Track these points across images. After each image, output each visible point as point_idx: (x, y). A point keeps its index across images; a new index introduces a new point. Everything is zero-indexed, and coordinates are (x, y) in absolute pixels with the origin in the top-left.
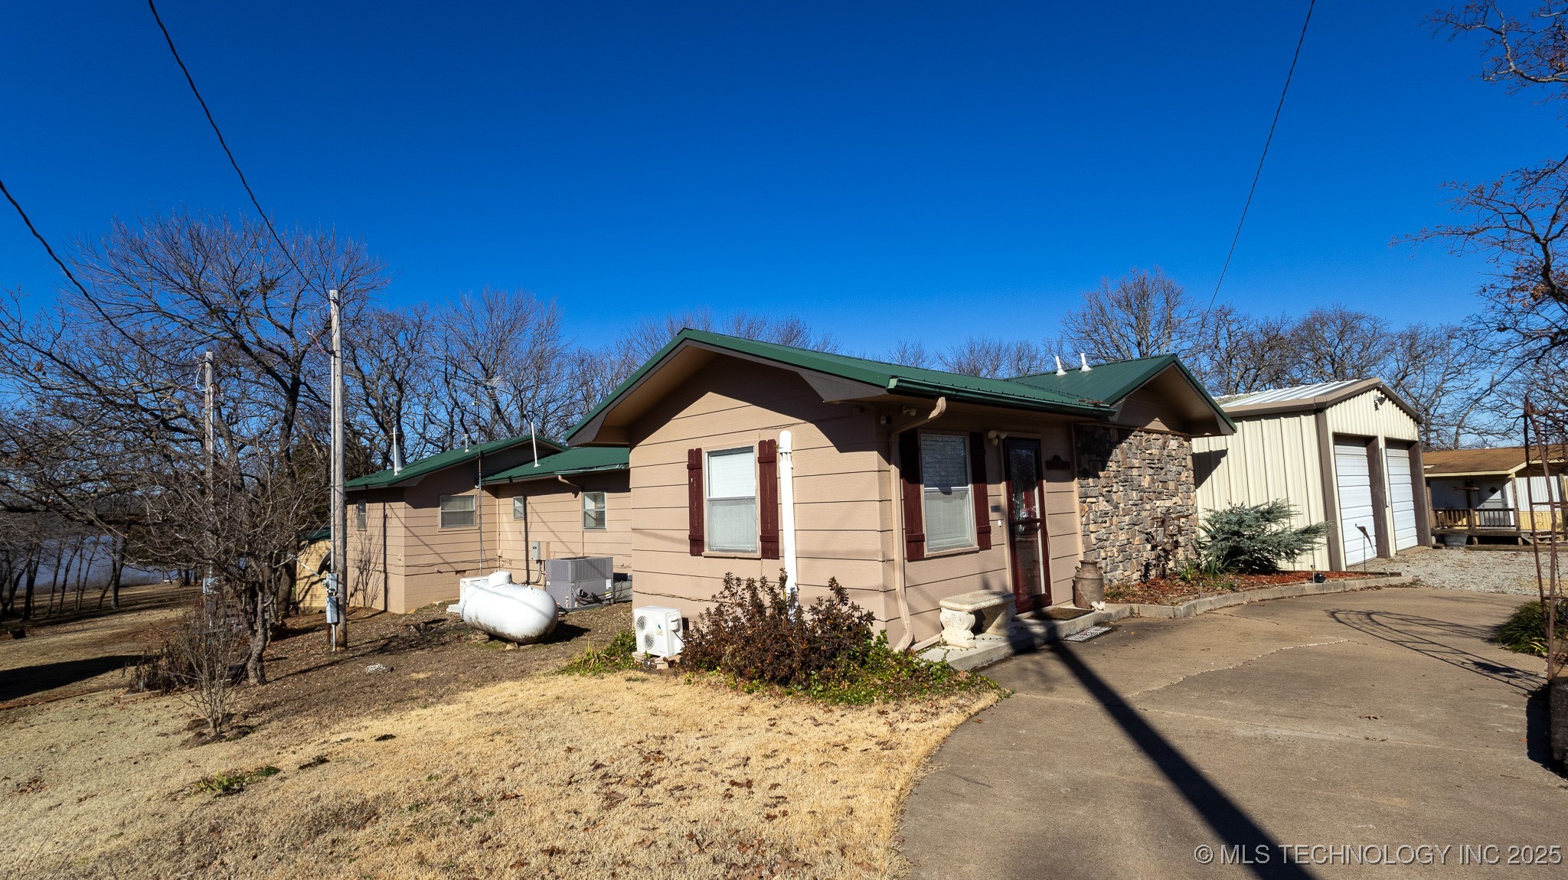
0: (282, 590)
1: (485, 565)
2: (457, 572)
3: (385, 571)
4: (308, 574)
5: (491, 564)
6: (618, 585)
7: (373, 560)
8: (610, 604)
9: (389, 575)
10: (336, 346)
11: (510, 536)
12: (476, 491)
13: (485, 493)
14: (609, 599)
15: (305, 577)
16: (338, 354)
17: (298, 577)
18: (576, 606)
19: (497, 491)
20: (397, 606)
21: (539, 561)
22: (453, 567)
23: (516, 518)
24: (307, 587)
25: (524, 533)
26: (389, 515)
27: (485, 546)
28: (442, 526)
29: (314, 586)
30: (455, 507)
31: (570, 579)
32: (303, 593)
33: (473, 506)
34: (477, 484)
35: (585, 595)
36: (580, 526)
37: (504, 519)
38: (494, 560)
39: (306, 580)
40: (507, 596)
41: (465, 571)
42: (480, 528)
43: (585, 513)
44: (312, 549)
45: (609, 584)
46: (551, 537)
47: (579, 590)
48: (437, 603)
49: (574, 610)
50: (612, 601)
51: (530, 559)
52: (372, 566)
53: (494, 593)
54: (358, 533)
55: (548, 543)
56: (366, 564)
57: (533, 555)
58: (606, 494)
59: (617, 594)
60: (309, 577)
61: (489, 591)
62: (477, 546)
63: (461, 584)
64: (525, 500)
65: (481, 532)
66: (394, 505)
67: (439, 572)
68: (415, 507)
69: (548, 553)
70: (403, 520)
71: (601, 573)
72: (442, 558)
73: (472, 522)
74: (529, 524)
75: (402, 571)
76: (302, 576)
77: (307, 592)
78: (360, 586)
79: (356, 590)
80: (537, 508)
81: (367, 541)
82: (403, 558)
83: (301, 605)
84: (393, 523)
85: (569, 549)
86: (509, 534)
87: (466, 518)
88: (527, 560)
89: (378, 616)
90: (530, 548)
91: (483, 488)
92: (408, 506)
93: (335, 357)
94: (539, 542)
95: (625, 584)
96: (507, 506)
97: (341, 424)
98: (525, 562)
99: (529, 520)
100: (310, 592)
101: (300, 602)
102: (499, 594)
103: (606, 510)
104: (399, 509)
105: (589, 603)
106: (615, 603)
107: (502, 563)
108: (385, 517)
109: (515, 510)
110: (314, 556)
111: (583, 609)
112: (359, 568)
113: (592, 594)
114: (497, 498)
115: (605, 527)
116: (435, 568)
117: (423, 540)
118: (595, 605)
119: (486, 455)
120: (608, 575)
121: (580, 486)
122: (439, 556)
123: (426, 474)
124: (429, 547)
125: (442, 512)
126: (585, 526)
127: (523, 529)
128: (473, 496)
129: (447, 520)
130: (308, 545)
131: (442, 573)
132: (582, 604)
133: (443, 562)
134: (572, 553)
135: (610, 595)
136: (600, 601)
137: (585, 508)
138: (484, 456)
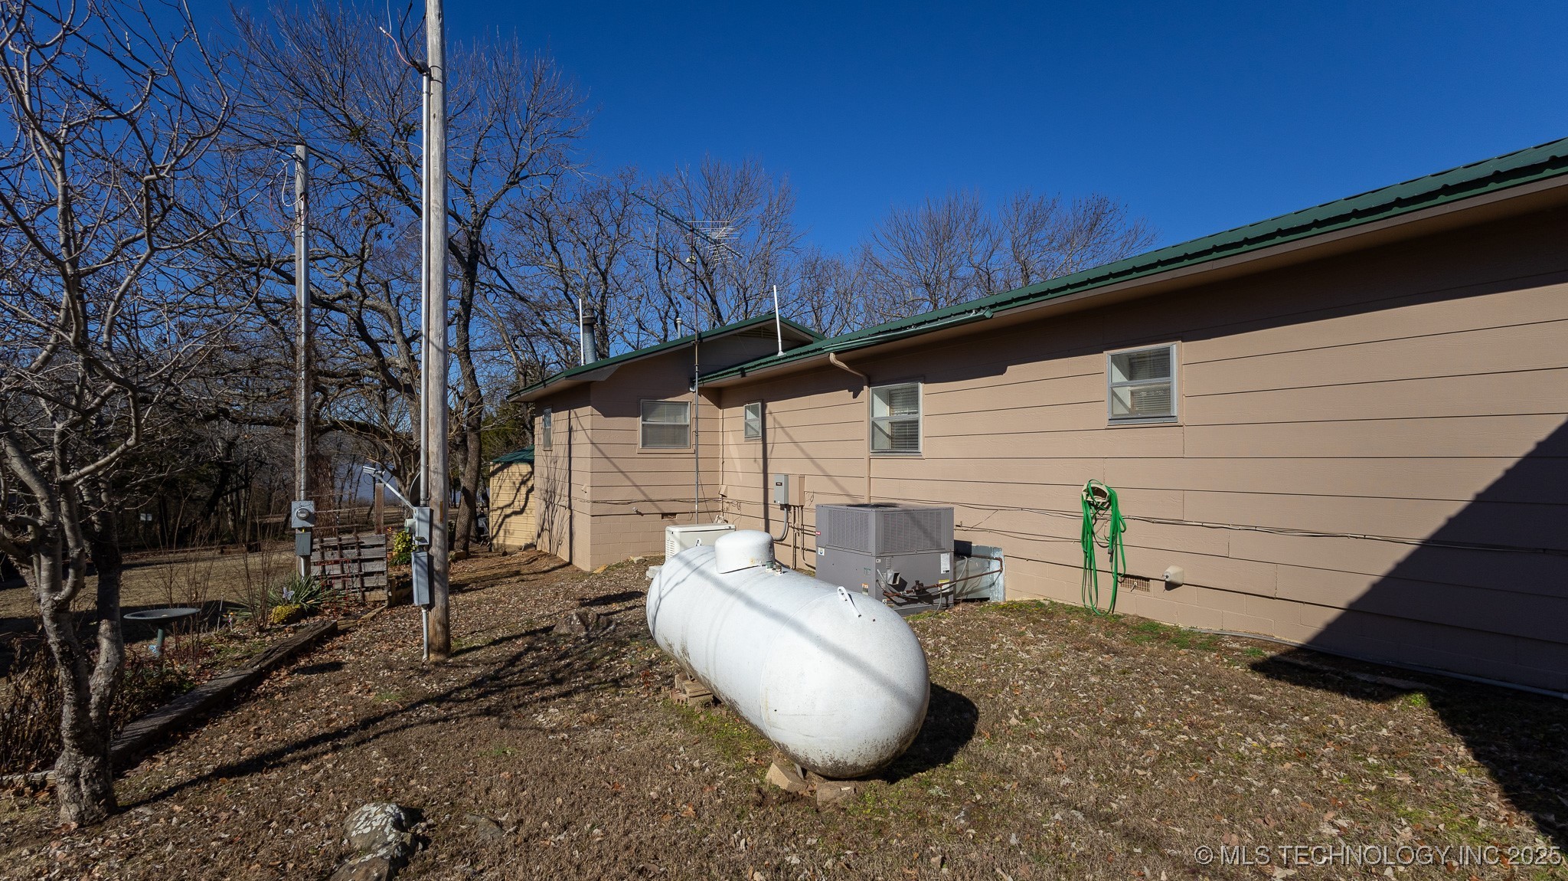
0: (460, 523)
1: (703, 507)
2: (664, 515)
3: (570, 507)
4: (501, 504)
5: (711, 506)
6: (964, 564)
7: (558, 491)
8: (947, 605)
9: (574, 512)
10: (433, 58)
11: (738, 466)
12: (691, 396)
13: (703, 399)
14: (946, 595)
15: (499, 508)
16: (436, 74)
19: (719, 397)
20: (583, 562)
21: (786, 507)
22: (658, 508)
23: (748, 437)
24: (500, 520)
25: (761, 461)
26: (574, 428)
27: (704, 478)
28: (644, 445)
29: (507, 520)
30: (661, 417)
31: (872, 547)
33: (686, 418)
34: (693, 386)
35: (903, 585)
36: (863, 450)
37: (730, 438)
38: (716, 500)
39: (499, 512)
40: (775, 615)
41: (674, 514)
42: (696, 452)
43: (874, 425)
44: (505, 474)
45: (945, 562)
46: (807, 467)
47: (890, 574)
48: (635, 560)
50: (951, 598)
51: (770, 501)
52: (557, 497)
53: (732, 591)
54: (544, 453)
55: (802, 477)
56: (551, 496)
57: (777, 496)
58: (921, 386)
59: (960, 586)
60: (502, 508)
61: (718, 584)
62: (692, 478)
63: (668, 535)
64: (764, 408)
65: (697, 458)
66: (580, 411)
67: (638, 513)
68: (606, 416)
69: (802, 493)
70: (589, 432)
71: (933, 539)
72: (645, 495)
73: (685, 443)
74: (769, 447)
75: (587, 508)
76: (495, 506)
77: (500, 526)
78: (546, 526)
79: (542, 530)
80: (784, 420)
81: (553, 465)
82: (588, 489)
83: (495, 541)
84: (579, 437)
85: (842, 488)
86: (738, 463)
87: (677, 436)
88: (766, 504)
89: (559, 571)
90: (771, 484)
91: (701, 391)
92: (596, 412)
93: (430, 79)
94: (787, 476)
95: (975, 565)
96: (735, 419)
97: (440, 214)
98: (762, 507)
99: (769, 440)
100: (503, 527)
101: (493, 538)
102: (750, 603)
103: (921, 416)
104: (586, 415)
105: (910, 601)
106: (955, 603)
107: (726, 505)
108: (570, 430)
109: (747, 425)
110: (508, 484)
112: (545, 500)
113: (917, 582)
114: (720, 407)
115: (921, 449)
116: (634, 508)
117: (618, 465)
118: (919, 605)
119: (704, 340)
120: (943, 545)
121: (866, 375)
122: (640, 489)
123: (620, 364)
124: (625, 475)
125: (643, 425)
126: (873, 448)
127: (760, 455)
128: (686, 403)
129: (650, 437)
130: (501, 469)
131: (642, 515)
132: (895, 603)
133: (644, 498)
134: (848, 495)
135: (948, 585)
136: (930, 599)
137: (873, 416)
138: (701, 341)
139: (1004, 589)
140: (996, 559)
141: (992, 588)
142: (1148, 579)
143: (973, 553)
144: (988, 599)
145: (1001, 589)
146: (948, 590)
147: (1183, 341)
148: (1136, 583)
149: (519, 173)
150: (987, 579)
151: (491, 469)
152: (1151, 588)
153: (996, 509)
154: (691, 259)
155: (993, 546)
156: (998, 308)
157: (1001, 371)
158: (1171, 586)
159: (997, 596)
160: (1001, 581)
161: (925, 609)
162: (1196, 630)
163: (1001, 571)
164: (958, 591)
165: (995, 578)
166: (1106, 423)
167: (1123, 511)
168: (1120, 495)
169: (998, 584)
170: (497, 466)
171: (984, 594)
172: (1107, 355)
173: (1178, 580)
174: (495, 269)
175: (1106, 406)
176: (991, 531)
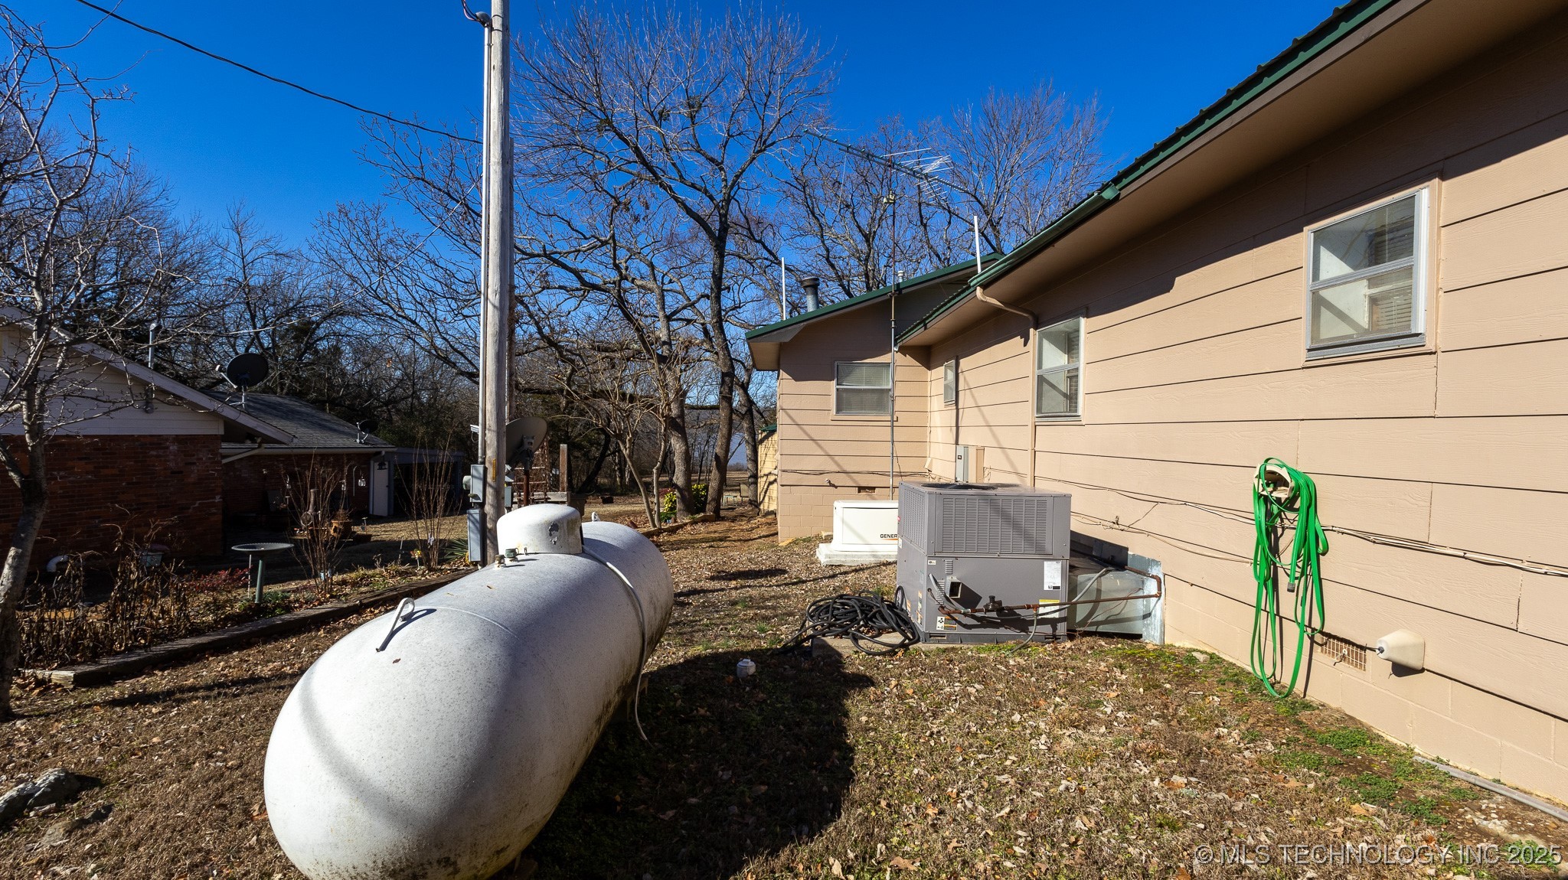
2: (861, 489)
4: (766, 472)
6: (1088, 580)
8: (1055, 638)
11: (940, 436)
12: (893, 356)
13: (909, 360)
14: (1053, 622)
15: (765, 475)
16: (497, 23)
17: (759, 475)
18: (940, 626)
19: (927, 355)
22: (854, 480)
23: (946, 403)
24: (766, 487)
25: (954, 429)
27: (900, 450)
28: (839, 410)
29: (771, 487)
30: (859, 380)
32: (763, 493)
33: (885, 381)
34: (896, 345)
35: (969, 599)
36: (1027, 413)
37: (933, 404)
38: (923, 475)
39: (765, 478)
41: (873, 488)
42: (892, 418)
43: (1041, 380)
44: (770, 443)
45: (1053, 574)
46: (987, 438)
47: (950, 581)
48: (825, 534)
49: (931, 636)
50: (1062, 629)
55: (981, 450)
58: (1082, 322)
59: (1082, 612)
60: (767, 475)
62: (886, 449)
64: (959, 365)
65: (893, 426)
67: (831, 485)
68: (795, 379)
71: (1028, 538)
72: (838, 465)
73: (884, 408)
74: (960, 414)
76: (762, 473)
77: (766, 493)
80: (971, 379)
82: (780, 458)
83: (761, 507)
85: (1011, 464)
86: (939, 432)
87: (881, 400)
90: (957, 458)
91: (904, 350)
92: (787, 375)
93: (491, 29)
94: (969, 448)
95: (1113, 582)
96: (938, 377)
99: (960, 406)
100: (768, 493)
101: (761, 503)
103: (1081, 365)
105: (985, 623)
106: (1071, 637)
109: (946, 387)
111: (962, 639)
113: (992, 598)
114: (929, 368)
115: (1080, 412)
116: (824, 479)
117: (809, 432)
118: (1002, 631)
119: (904, 291)
120: (1048, 548)
121: (1032, 313)
122: (833, 460)
123: (805, 323)
124: (817, 444)
125: (837, 389)
126: (1039, 410)
127: (954, 424)
128: (888, 365)
129: (843, 404)
130: (766, 437)
131: (836, 487)
132: (960, 623)
133: (838, 469)
134: (1017, 473)
135: (1057, 608)
136: (1023, 625)
137: (1040, 367)
138: (900, 293)
139: (1163, 625)
140: (1153, 577)
141: (1148, 621)
142: (1363, 648)
143: (1130, 564)
144: (1139, 636)
145: (1158, 624)
146: (1056, 615)
147: (1443, 178)
148: (1345, 651)
149: (766, 140)
150: (1140, 606)
151: (760, 437)
152: (1369, 665)
153: (1157, 501)
154: (888, 199)
155: (1151, 557)
156: (1125, 181)
157: (1166, 287)
158: (1401, 670)
159: (1152, 637)
160: (1157, 613)
161: (1012, 637)
162: (1443, 768)
163: (1158, 596)
164: (1079, 619)
165: (1152, 606)
166: (1301, 358)
167: (1327, 515)
168: (1322, 485)
169: (1155, 616)
170: (764, 434)
171: (1137, 627)
172: (1307, 234)
173: (1412, 661)
174: (760, 241)
175: (1303, 328)
176: (1149, 533)
